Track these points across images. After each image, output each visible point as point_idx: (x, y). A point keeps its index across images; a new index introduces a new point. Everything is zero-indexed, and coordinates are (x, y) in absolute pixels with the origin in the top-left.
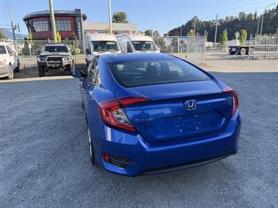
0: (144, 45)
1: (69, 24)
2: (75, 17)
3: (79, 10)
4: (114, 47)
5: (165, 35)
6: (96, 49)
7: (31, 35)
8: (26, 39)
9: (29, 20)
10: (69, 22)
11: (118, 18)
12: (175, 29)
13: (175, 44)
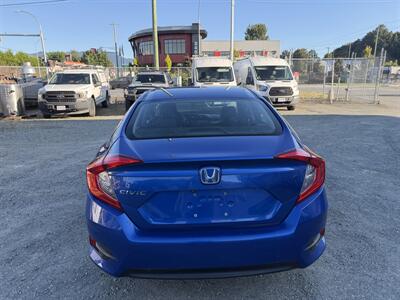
0: (274, 72)
1: (184, 45)
2: (191, 34)
3: (197, 24)
4: (226, 75)
5: (326, 56)
6: (202, 78)
7: (136, 61)
8: (130, 65)
9: (135, 41)
10: (183, 41)
11: (254, 33)
12: (344, 47)
13: (338, 69)
